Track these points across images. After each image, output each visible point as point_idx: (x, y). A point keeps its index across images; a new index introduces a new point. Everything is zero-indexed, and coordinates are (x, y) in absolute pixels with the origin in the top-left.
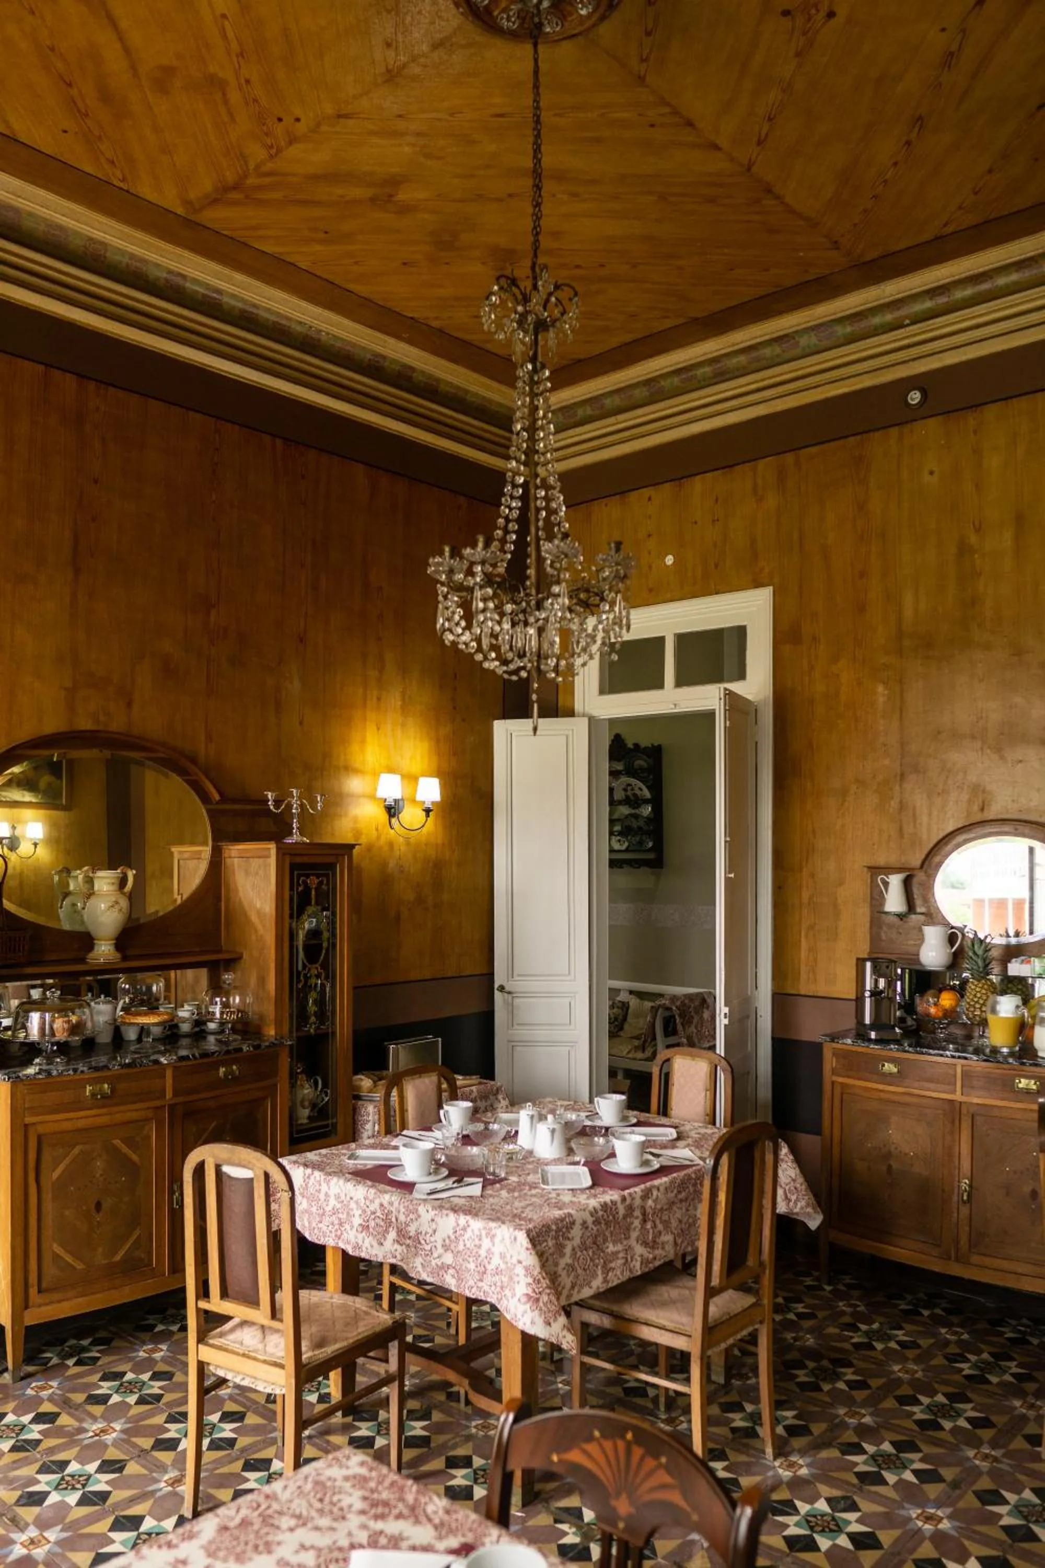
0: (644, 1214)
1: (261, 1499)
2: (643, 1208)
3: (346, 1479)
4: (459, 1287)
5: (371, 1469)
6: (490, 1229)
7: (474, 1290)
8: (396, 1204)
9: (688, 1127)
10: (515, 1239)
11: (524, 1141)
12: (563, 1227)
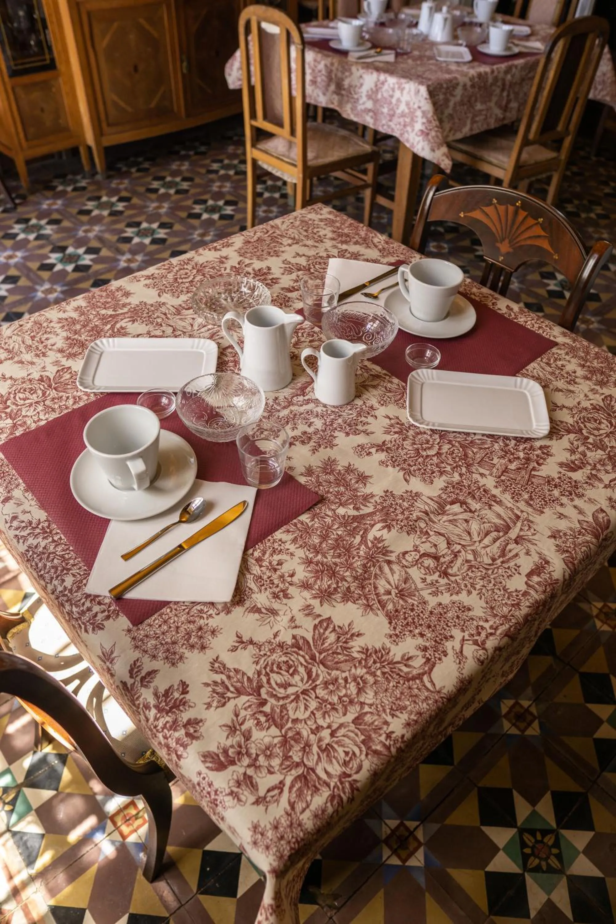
0: (504, 85)
1: (269, 228)
2: (504, 80)
3: (321, 220)
4: (374, 124)
5: (336, 216)
6: (401, 84)
7: (385, 127)
8: (336, 65)
9: (538, 27)
10: (419, 91)
11: (423, 27)
12: (452, 85)
